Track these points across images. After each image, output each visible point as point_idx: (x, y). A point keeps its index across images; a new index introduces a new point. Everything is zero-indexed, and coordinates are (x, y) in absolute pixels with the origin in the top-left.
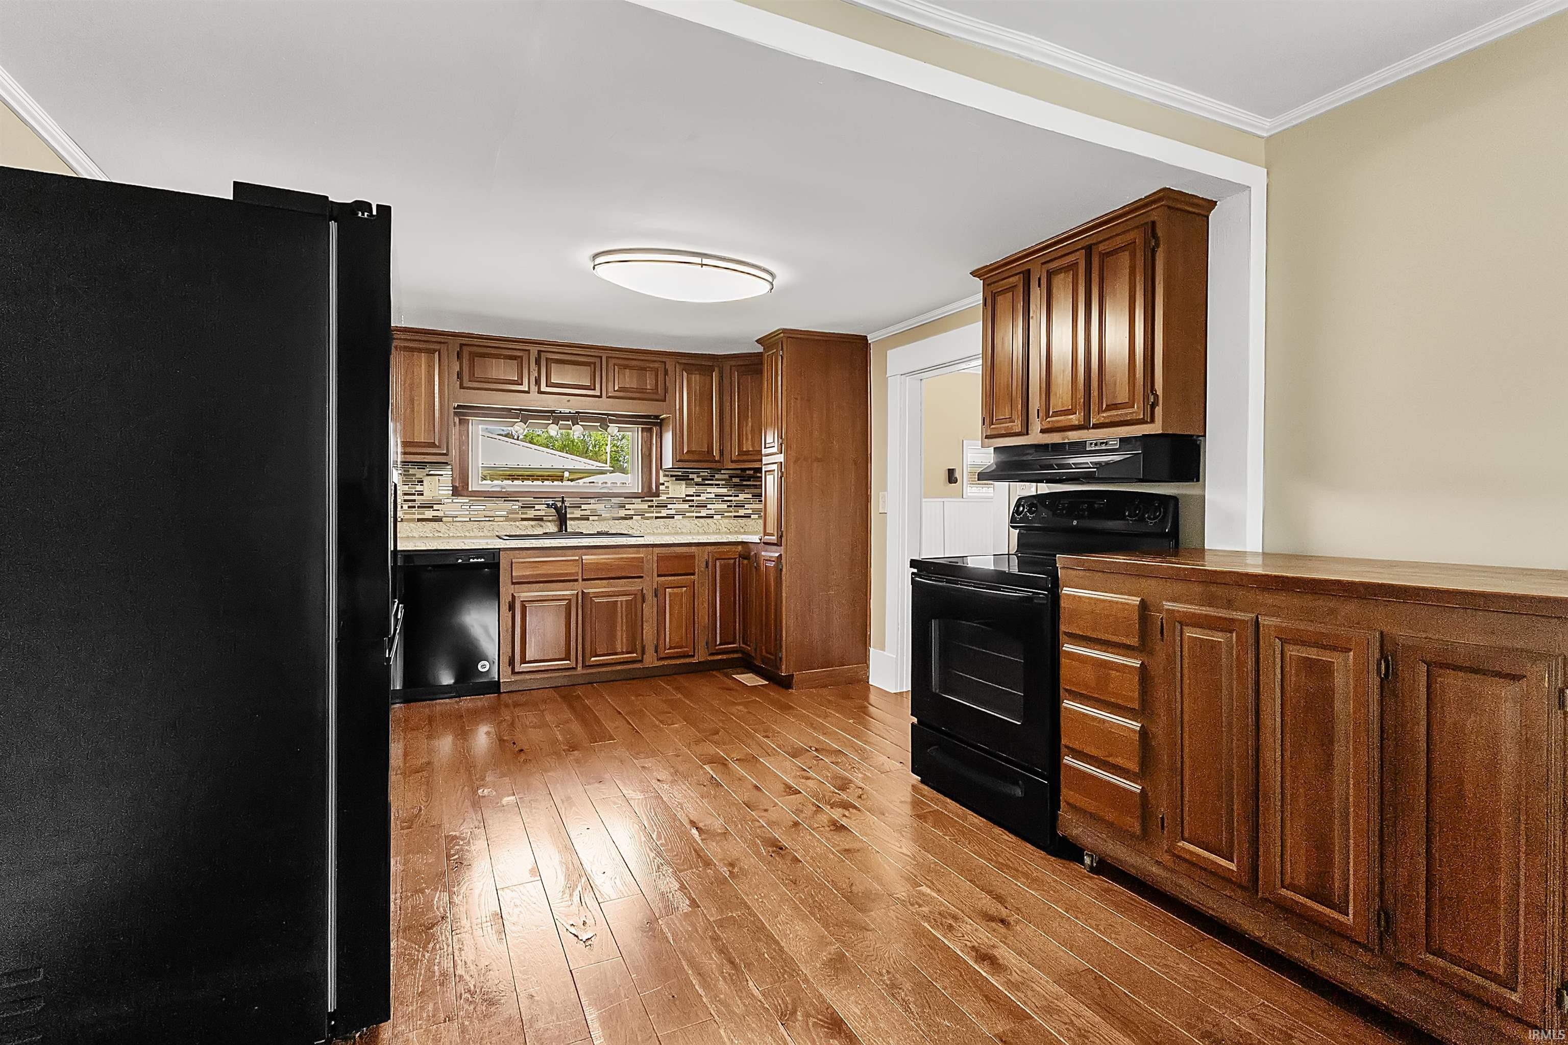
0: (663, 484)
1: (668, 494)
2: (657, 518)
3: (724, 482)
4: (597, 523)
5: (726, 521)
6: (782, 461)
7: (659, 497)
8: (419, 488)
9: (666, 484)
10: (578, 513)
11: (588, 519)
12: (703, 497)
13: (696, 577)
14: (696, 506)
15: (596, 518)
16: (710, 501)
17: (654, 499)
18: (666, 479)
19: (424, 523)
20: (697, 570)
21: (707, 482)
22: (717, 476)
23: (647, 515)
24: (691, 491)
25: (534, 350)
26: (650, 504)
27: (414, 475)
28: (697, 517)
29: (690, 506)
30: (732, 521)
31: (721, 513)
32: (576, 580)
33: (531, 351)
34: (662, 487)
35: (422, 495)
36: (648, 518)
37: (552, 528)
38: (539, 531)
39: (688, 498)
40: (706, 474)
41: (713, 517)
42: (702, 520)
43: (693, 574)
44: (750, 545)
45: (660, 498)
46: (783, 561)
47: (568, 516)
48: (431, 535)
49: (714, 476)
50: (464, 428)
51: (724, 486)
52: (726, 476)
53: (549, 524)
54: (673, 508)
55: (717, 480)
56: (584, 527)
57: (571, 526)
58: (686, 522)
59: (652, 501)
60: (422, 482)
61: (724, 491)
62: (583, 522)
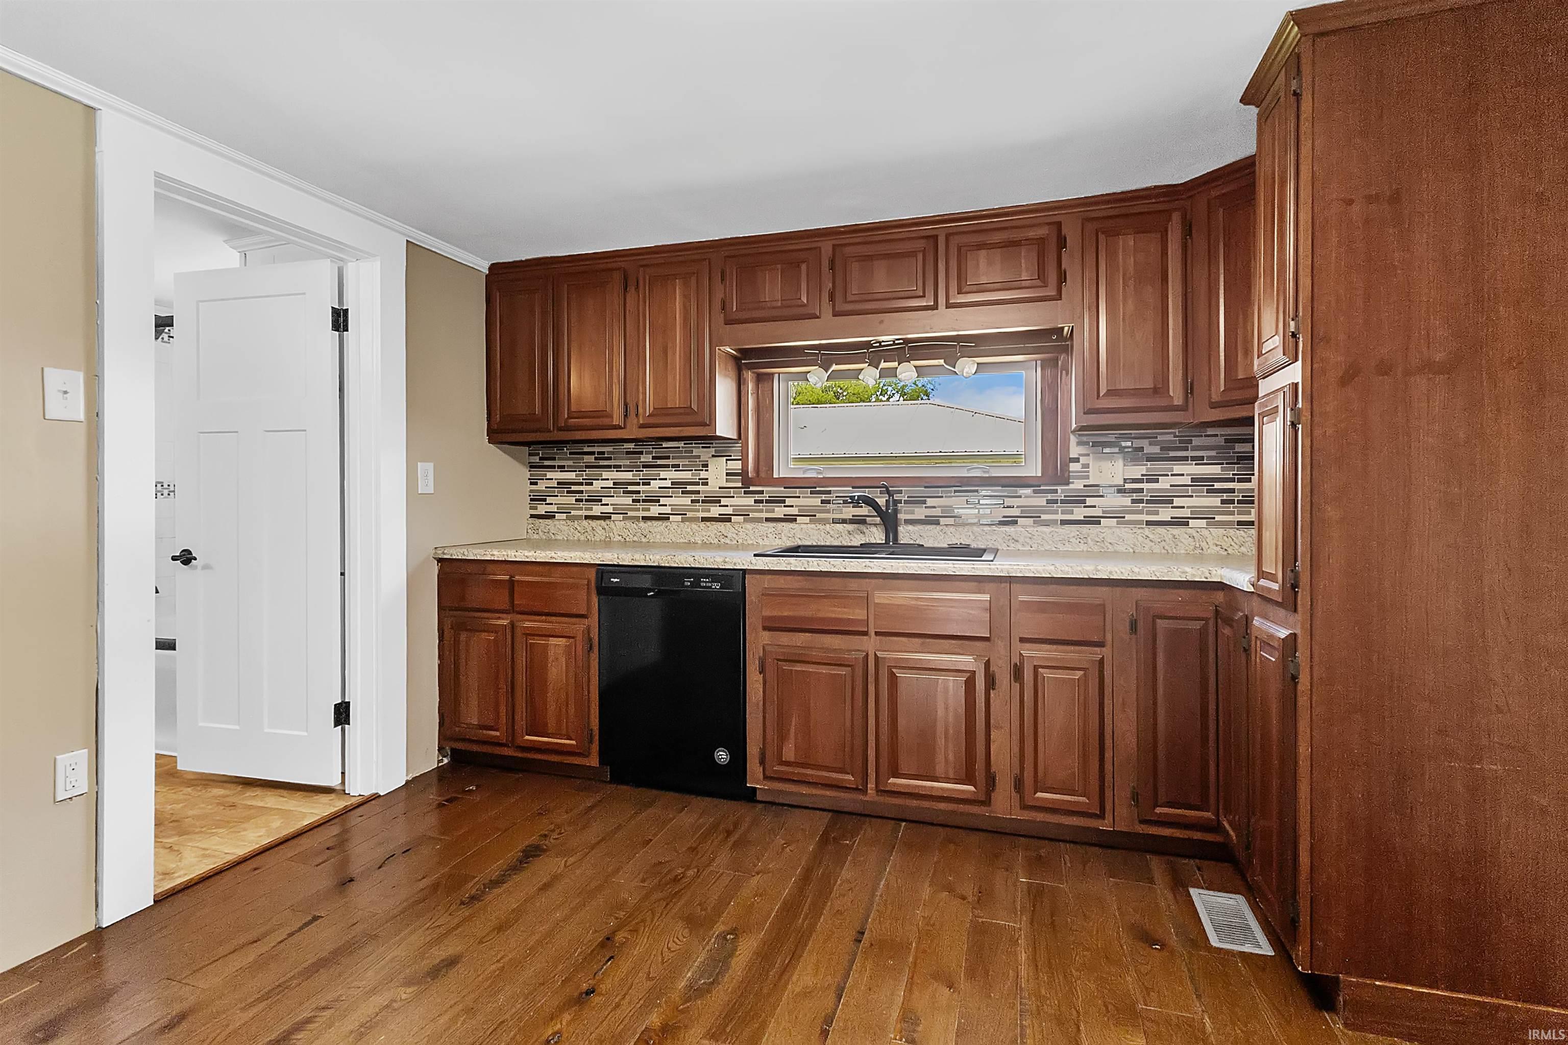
0: (1077, 460)
1: (1088, 477)
2: (1064, 522)
3: (1213, 453)
4: (952, 529)
5: (1219, 532)
6: (1299, 379)
7: (1068, 484)
8: (703, 474)
9: (1083, 460)
10: (920, 513)
11: (938, 523)
12: (1164, 484)
13: (1106, 651)
14: (1148, 502)
15: (951, 521)
16: (1180, 490)
17: (1059, 488)
18: (1082, 450)
19: (708, 523)
20: (1109, 637)
21: (1172, 454)
22: (1196, 441)
23: (1044, 517)
24: (1138, 471)
25: (826, 247)
26: (1050, 496)
27: (699, 457)
28: (1149, 523)
29: (1134, 501)
30: (1232, 532)
31: (1208, 517)
32: (865, 633)
33: (823, 250)
34: (1074, 467)
35: (706, 484)
36: (1047, 523)
37: (877, 535)
38: (857, 540)
39: (1127, 486)
40: (1171, 437)
41: (1187, 524)
42: (1161, 530)
43: (1101, 644)
44: (1238, 593)
45: (1071, 486)
46: (1302, 655)
47: (902, 516)
48: (716, 541)
49: (1190, 442)
50: (764, 386)
51: (1212, 461)
52: (1221, 441)
53: (874, 529)
54: (1098, 506)
55: (1195, 449)
56: (931, 537)
57: (906, 534)
58: (1125, 532)
59: (1056, 491)
60: (707, 466)
61: (1215, 470)
62: (928, 527)
